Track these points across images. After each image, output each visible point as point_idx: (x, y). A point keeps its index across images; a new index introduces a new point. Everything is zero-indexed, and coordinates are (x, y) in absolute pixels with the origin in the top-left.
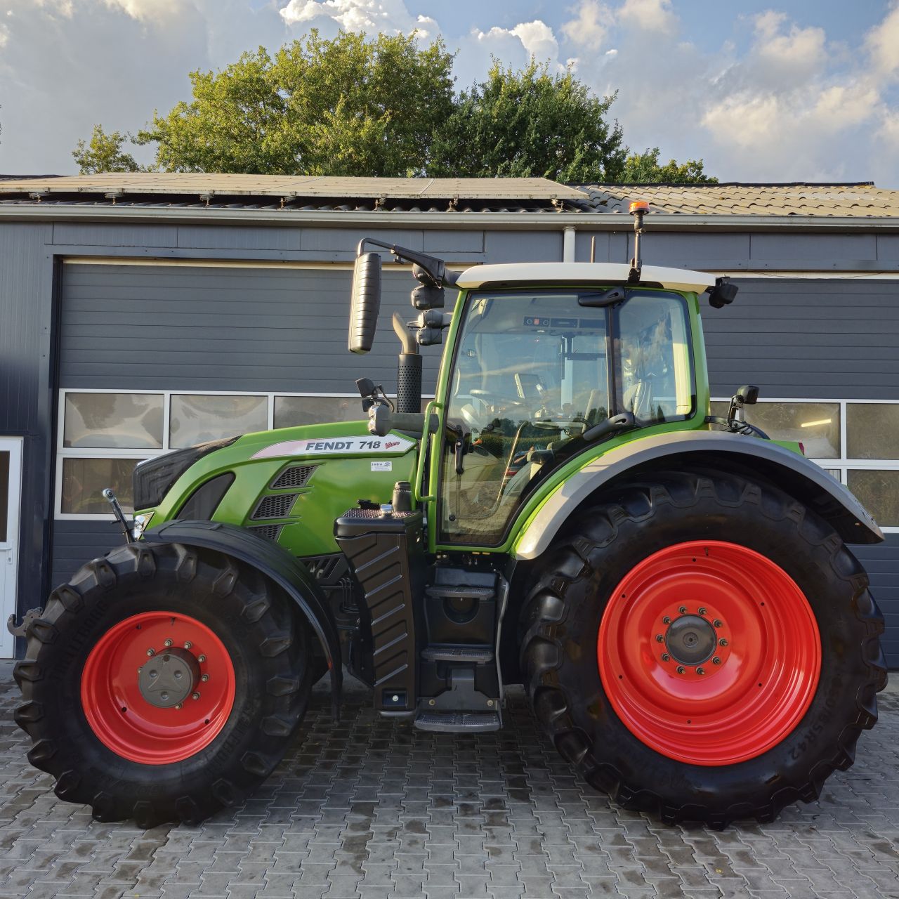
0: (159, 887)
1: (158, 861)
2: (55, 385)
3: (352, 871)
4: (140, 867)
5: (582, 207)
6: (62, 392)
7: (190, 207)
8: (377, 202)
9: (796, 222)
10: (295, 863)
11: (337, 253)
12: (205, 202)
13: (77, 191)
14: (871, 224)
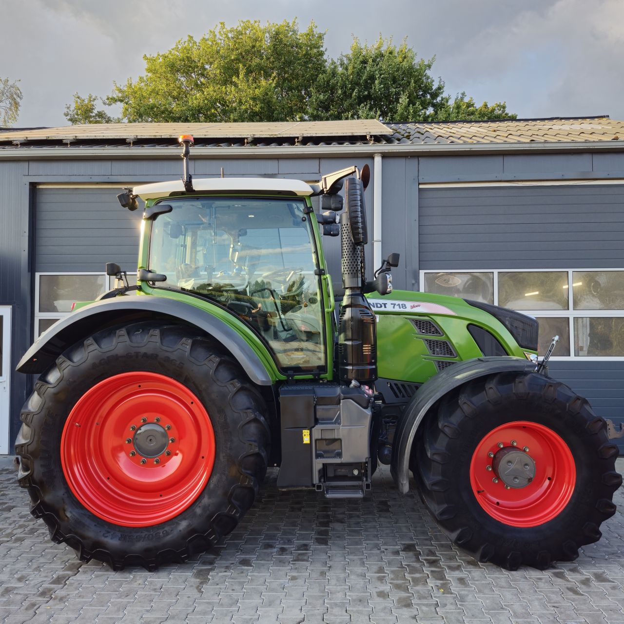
0: (64, 602)
1: (68, 586)
2: (32, 269)
3: (196, 591)
4: (56, 589)
5: (388, 139)
6: (37, 275)
7: (120, 147)
8: (246, 141)
9: (534, 146)
10: (158, 586)
12: (130, 143)
13: (45, 138)
14: (587, 147)
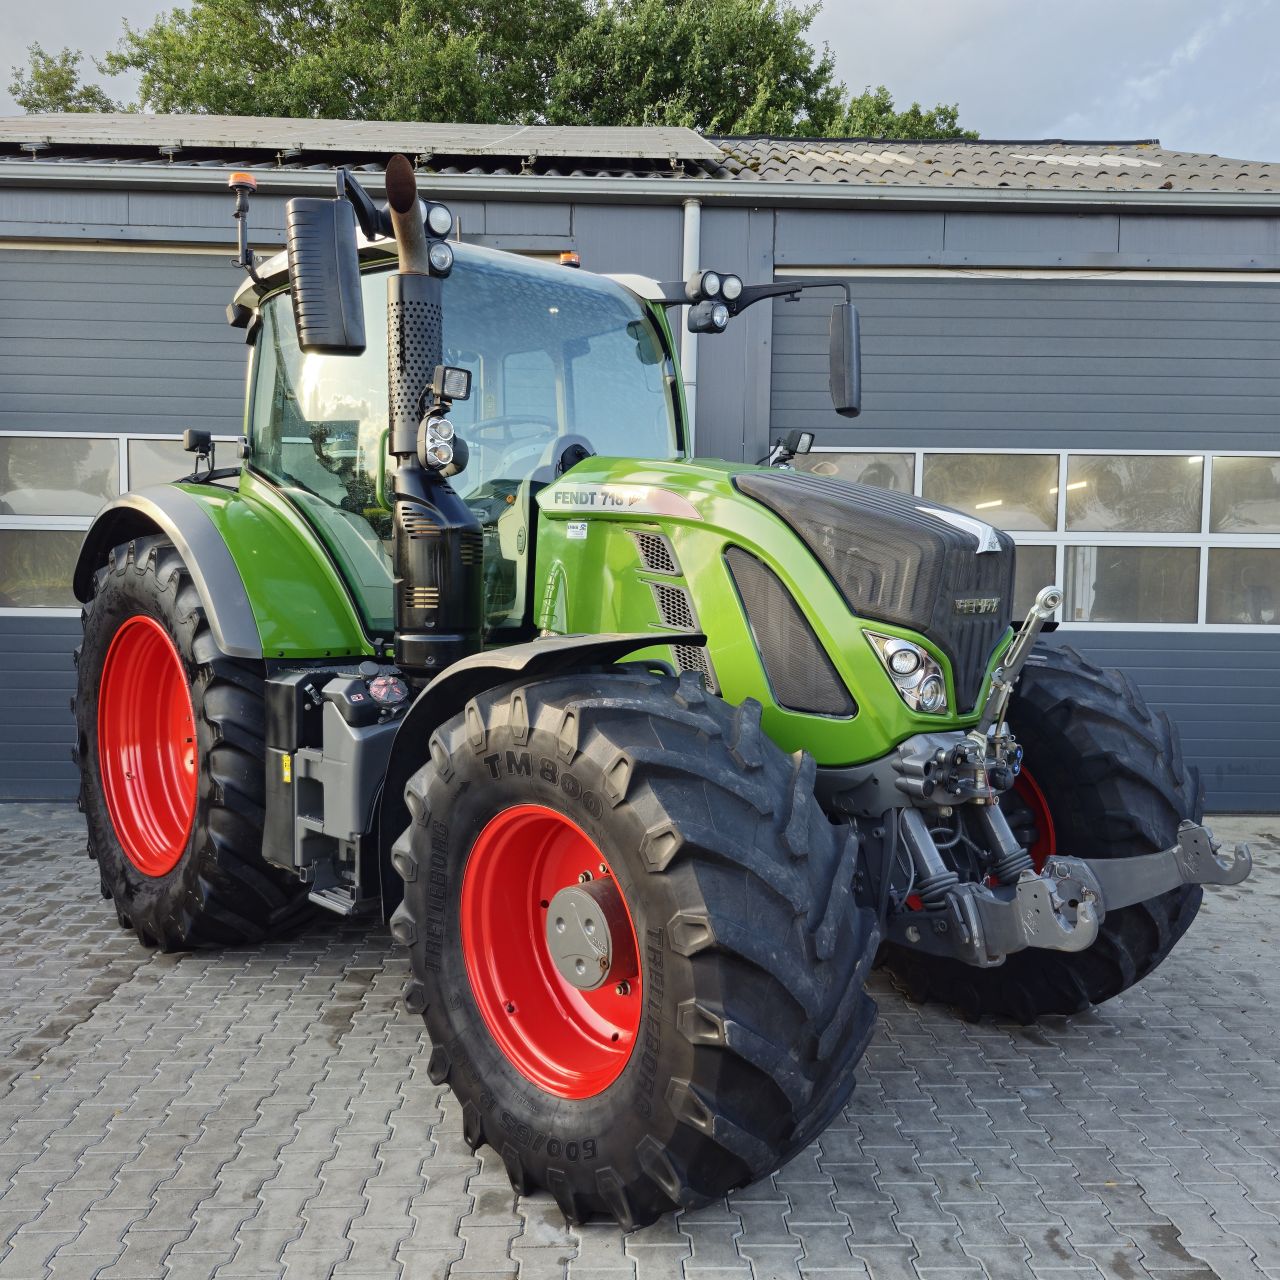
0: (69, 1068)
1: (73, 1039)
3: (327, 1045)
4: (48, 1046)
5: (715, 171)
7: (145, 165)
8: (417, 160)
9: (1006, 197)
10: (254, 1037)
12: (167, 157)
14: (1111, 201)
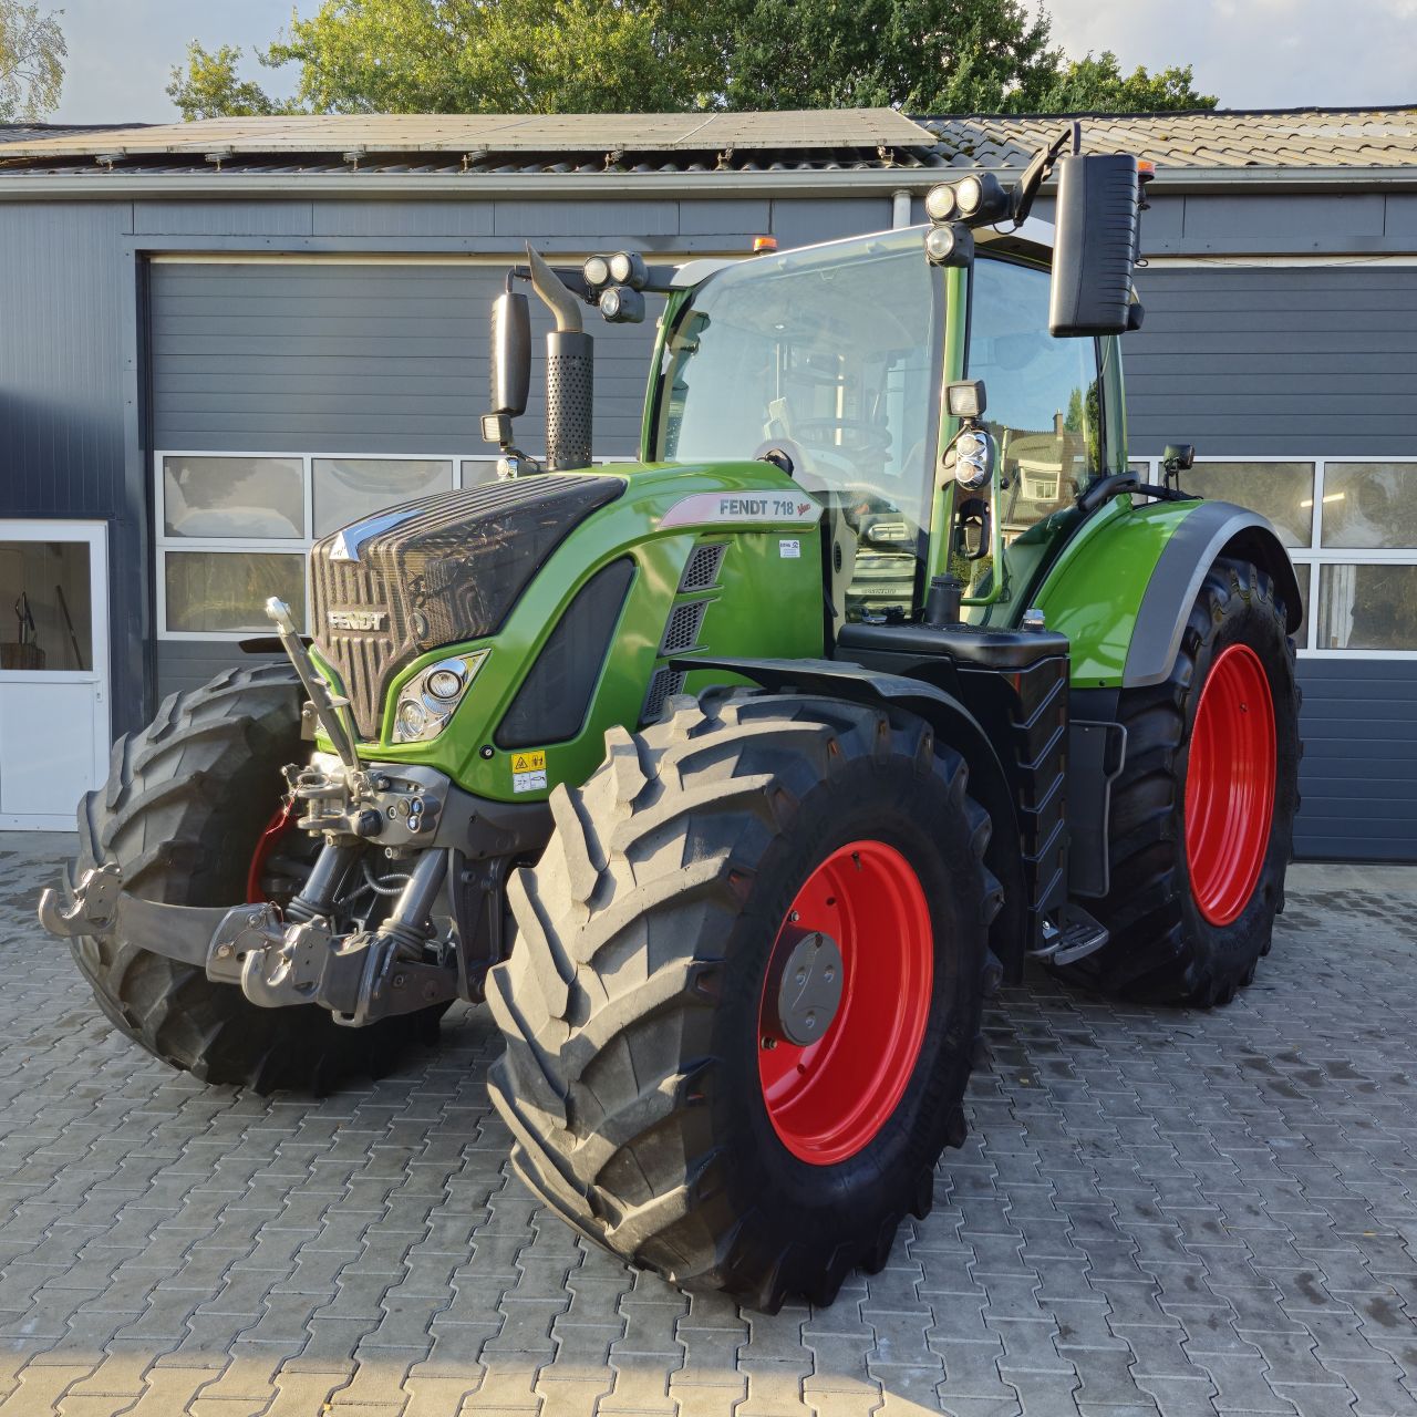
2: (148, 445)
5: (927, 158)
6: (159, 455)
7: (330, 172)
8: (607, 158)
9: (1256, 177)
11: (550, 240)
12: (351, 163)
13: (165, 151)
14: (1376, 178)
